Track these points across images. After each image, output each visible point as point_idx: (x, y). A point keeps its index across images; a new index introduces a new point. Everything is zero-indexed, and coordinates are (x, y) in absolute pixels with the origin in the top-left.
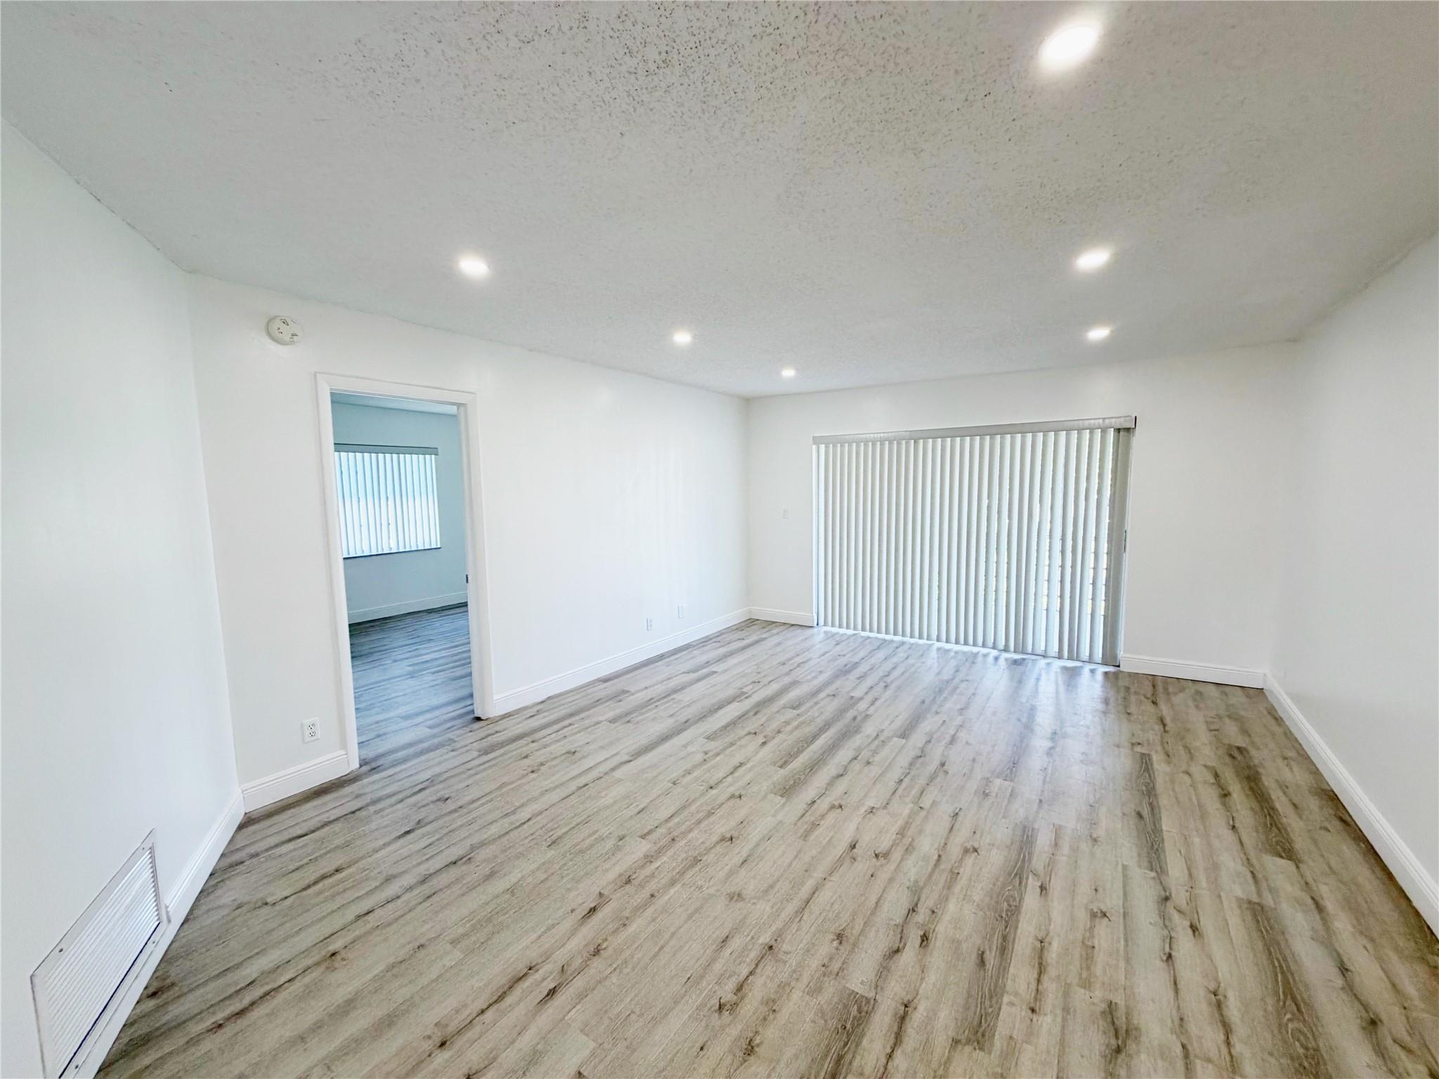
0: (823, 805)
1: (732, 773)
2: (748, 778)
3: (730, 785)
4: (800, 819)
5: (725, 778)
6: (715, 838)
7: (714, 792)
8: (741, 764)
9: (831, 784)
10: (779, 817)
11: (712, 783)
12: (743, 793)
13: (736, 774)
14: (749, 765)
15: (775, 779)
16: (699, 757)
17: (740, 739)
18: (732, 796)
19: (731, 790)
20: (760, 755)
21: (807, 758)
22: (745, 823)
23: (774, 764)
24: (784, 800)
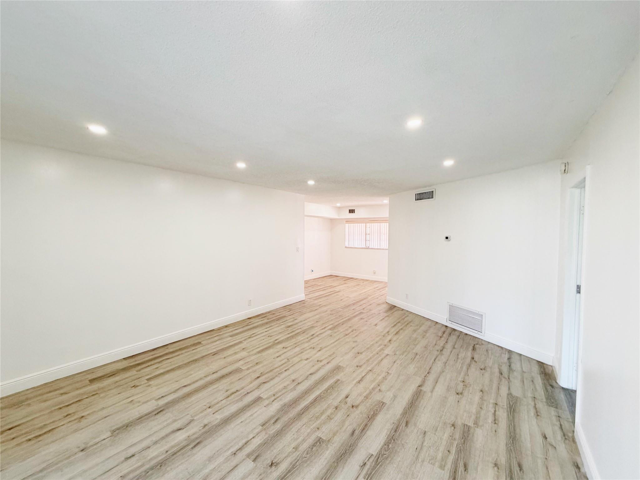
0: (325, 362)
1: (363, 377)
2: (355, 375)
3: (362, 371)
4: (335, 358)
5: (365, 375)
6: (364, 353)
7: (369, 368)
8: (359, 382)
9: (318, 370)
10: (342, 359)
11: (371, 373)
12: (356, 368)
13: (361, 377)
14: (355, 382)
15: (342, 373)
16: (383, 387)
17: (362, 402)
18: (360, 366)
19: (361, 369)
20: (349, 388)
21: (324, 385)
22: (354, 357)
23: (342, 382)
24: (339, 364)
